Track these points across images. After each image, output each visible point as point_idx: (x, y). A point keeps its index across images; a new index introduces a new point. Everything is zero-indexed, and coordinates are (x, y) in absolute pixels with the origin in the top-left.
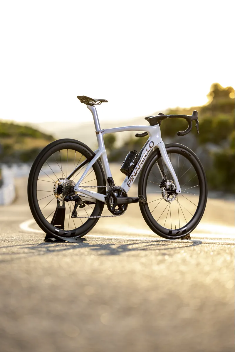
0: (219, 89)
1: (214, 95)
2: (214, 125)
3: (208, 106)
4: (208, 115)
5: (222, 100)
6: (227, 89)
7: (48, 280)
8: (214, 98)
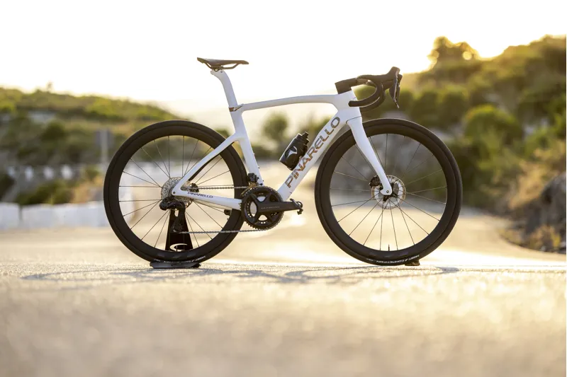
0: (447, 45)
1: (438, 55)
2: (440, 101)
3: (431, 71)
4: (430, 86)
5: (452, 63)
6: (459, 45)
7: (213, 316)
8: (439, 59)
